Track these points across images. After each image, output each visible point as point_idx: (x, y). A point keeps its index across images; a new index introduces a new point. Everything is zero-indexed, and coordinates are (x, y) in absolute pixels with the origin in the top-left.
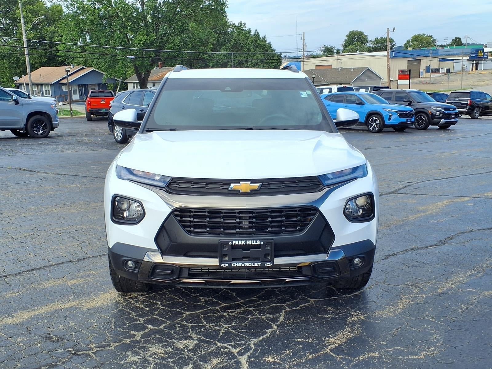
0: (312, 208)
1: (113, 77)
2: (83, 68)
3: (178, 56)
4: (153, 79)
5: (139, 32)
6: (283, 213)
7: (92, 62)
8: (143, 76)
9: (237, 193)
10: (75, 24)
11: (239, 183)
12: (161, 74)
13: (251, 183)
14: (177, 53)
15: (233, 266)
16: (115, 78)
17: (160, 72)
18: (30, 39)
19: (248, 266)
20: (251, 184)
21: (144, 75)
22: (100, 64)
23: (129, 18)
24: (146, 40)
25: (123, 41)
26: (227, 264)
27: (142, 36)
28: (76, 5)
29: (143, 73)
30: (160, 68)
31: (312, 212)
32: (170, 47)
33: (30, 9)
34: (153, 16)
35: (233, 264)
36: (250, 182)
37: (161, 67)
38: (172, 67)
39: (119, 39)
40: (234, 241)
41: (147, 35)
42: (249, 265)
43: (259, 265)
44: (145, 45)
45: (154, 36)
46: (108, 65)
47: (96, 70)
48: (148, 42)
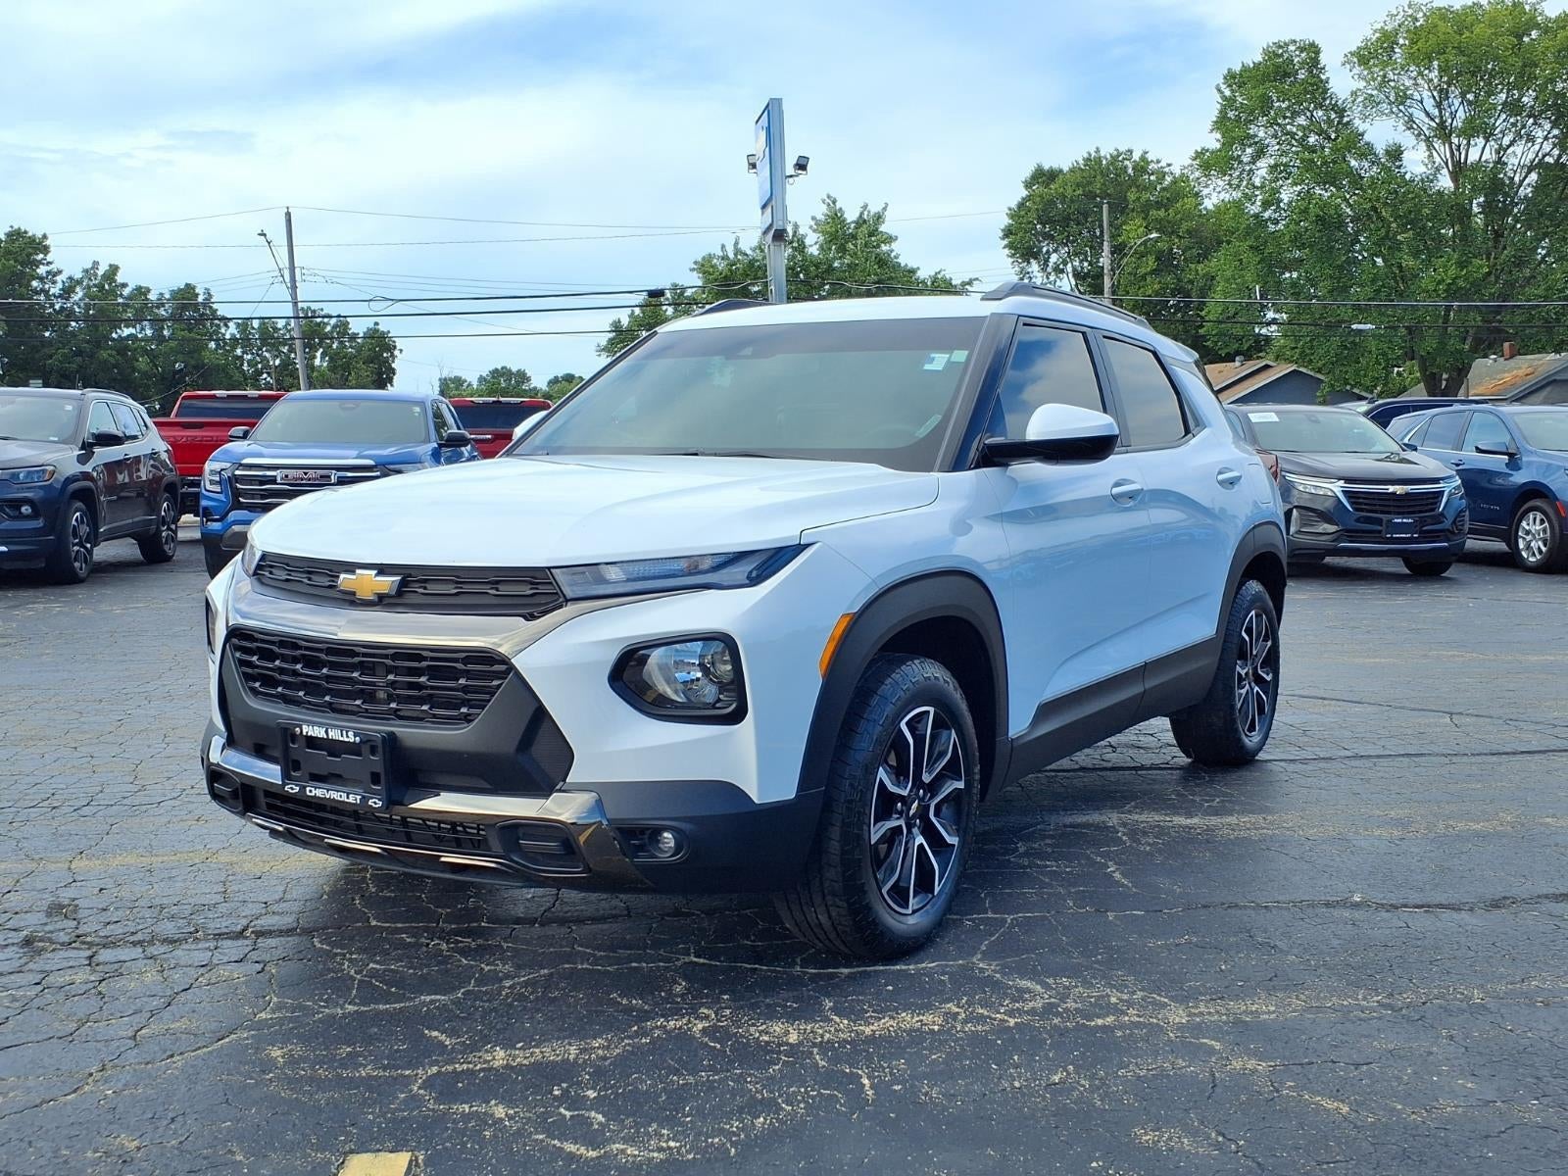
0: (497, 658)
1: (1348, 387)
2: (1267, 367)
3: (1558, 320)
4: (1480, 390)
5: (1437, 258)
6: (424, 664)
7: (1293, 348)
8: (1444, 383)
9: (351, 600)
10: (1251, 247)
11: (353, 572)
12: (1506, 375)
13: (376, 575)
14: (1555, 314)
15: (308, 793)
16: (1356, 391)
17: (1505, 372)
18: (1149, 296)
19: (338, 801)
20: (379, 578)
21: (1446, 380)
22: (1313, 354)
23: (1411, 220)
24: (1455, 278)
25: (1383, 286)
26: (296, 785)
27: (1443, 268)
28: (1260, 197)
29: (1445, 376)
30: (1506, 360)
31: (497, 667)
32: (1536, 295)
33: (1159, 221)
34: (1488, 208)
35: (308, 789)
36: (374, 572)
37: (1511, 357)
38: (1545, 355)
39: (1373, 281)
40: (304, 727)
41: (1461, 265)
42: (339, 799)
43: (358, 802)
44: (1453, 292)
45: (1481, 267)
46: (1336, 354)
47: (1301, 369)
48: (1461, 283)
